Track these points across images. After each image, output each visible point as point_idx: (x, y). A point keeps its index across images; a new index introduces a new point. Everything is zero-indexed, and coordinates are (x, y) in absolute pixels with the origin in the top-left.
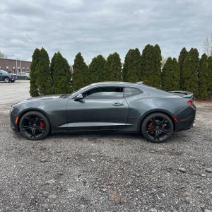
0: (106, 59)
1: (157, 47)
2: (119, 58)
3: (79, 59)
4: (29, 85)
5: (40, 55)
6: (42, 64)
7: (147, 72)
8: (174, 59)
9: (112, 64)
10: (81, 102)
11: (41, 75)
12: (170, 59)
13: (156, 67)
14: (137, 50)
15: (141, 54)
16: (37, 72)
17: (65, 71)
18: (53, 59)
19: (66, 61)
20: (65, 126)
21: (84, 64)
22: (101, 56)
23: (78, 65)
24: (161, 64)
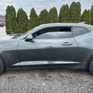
0: (49, 12)
1: (79, 3)
2: (56, 10)
3: (33, 11)
4: (5, 28)
5: (10, 10)
6: (11, 15)
7: (72, 18)
8: (89, 10)
9: (52, 14)
10: (32, 42)
11: (11, 21)
12: (86, 10)
13: (78, 15)
14: (67, 5)
15: (69, 7)
16: (9, 19)
17: (25, 19)
18: (18, 12)
19: (26, 13)
20: (17, 64)
21: (36, 14)
22: (45, 10)
23: (32, 15)
24: (81, 13)
